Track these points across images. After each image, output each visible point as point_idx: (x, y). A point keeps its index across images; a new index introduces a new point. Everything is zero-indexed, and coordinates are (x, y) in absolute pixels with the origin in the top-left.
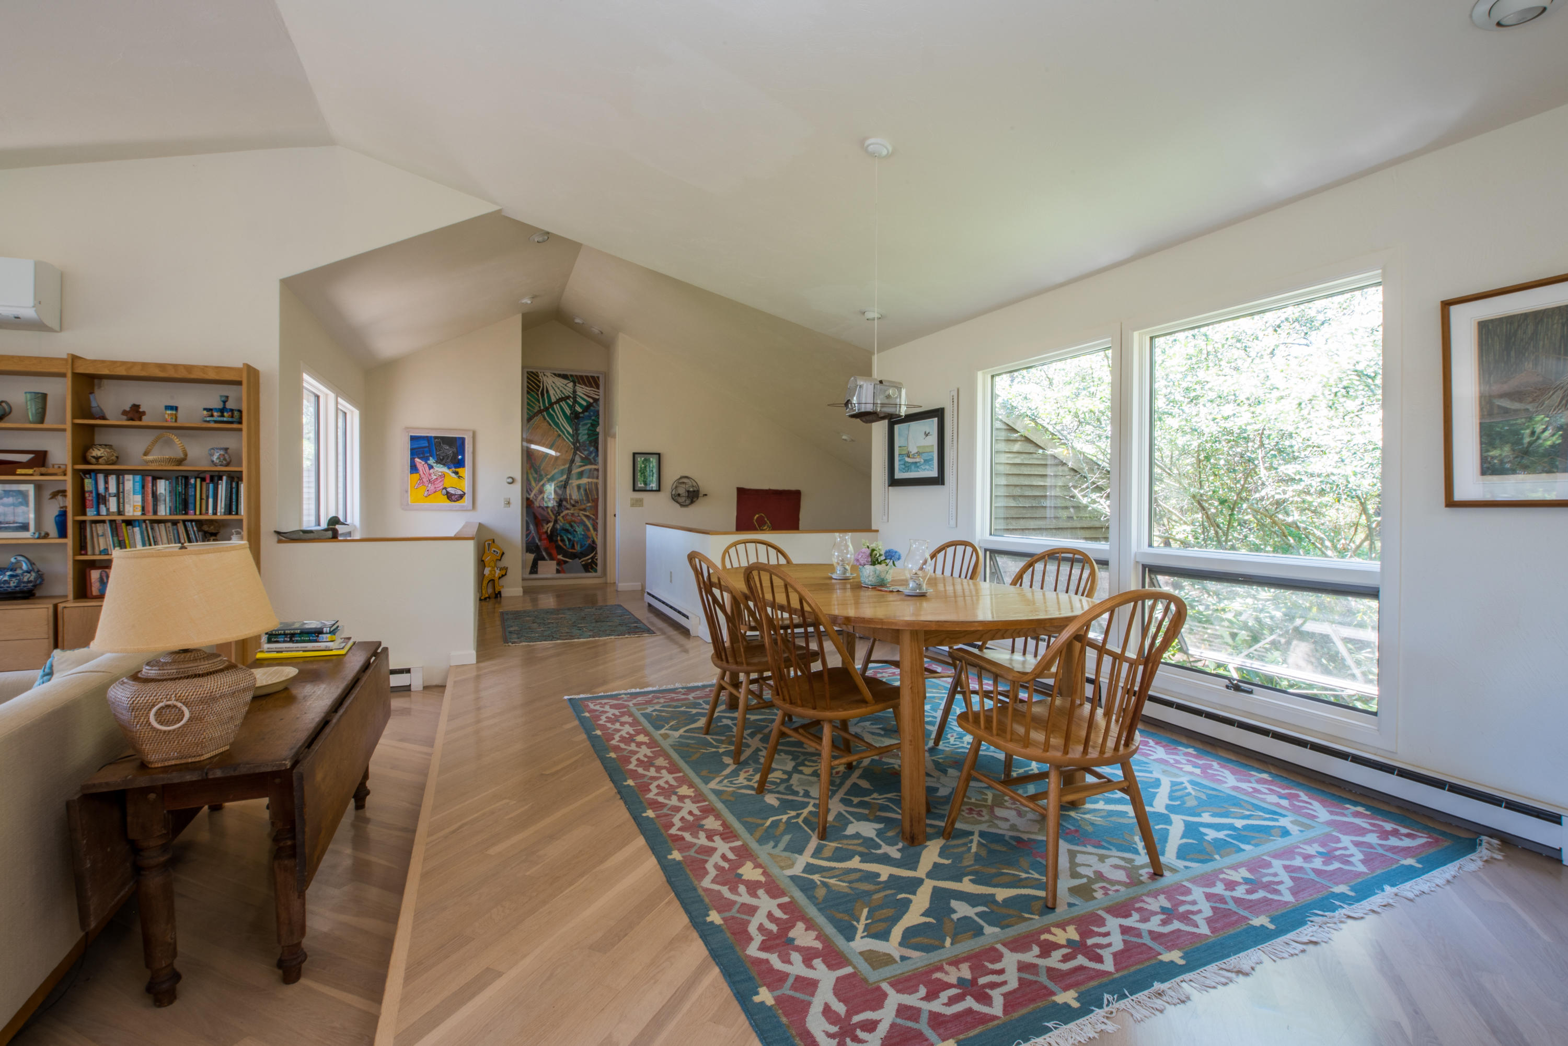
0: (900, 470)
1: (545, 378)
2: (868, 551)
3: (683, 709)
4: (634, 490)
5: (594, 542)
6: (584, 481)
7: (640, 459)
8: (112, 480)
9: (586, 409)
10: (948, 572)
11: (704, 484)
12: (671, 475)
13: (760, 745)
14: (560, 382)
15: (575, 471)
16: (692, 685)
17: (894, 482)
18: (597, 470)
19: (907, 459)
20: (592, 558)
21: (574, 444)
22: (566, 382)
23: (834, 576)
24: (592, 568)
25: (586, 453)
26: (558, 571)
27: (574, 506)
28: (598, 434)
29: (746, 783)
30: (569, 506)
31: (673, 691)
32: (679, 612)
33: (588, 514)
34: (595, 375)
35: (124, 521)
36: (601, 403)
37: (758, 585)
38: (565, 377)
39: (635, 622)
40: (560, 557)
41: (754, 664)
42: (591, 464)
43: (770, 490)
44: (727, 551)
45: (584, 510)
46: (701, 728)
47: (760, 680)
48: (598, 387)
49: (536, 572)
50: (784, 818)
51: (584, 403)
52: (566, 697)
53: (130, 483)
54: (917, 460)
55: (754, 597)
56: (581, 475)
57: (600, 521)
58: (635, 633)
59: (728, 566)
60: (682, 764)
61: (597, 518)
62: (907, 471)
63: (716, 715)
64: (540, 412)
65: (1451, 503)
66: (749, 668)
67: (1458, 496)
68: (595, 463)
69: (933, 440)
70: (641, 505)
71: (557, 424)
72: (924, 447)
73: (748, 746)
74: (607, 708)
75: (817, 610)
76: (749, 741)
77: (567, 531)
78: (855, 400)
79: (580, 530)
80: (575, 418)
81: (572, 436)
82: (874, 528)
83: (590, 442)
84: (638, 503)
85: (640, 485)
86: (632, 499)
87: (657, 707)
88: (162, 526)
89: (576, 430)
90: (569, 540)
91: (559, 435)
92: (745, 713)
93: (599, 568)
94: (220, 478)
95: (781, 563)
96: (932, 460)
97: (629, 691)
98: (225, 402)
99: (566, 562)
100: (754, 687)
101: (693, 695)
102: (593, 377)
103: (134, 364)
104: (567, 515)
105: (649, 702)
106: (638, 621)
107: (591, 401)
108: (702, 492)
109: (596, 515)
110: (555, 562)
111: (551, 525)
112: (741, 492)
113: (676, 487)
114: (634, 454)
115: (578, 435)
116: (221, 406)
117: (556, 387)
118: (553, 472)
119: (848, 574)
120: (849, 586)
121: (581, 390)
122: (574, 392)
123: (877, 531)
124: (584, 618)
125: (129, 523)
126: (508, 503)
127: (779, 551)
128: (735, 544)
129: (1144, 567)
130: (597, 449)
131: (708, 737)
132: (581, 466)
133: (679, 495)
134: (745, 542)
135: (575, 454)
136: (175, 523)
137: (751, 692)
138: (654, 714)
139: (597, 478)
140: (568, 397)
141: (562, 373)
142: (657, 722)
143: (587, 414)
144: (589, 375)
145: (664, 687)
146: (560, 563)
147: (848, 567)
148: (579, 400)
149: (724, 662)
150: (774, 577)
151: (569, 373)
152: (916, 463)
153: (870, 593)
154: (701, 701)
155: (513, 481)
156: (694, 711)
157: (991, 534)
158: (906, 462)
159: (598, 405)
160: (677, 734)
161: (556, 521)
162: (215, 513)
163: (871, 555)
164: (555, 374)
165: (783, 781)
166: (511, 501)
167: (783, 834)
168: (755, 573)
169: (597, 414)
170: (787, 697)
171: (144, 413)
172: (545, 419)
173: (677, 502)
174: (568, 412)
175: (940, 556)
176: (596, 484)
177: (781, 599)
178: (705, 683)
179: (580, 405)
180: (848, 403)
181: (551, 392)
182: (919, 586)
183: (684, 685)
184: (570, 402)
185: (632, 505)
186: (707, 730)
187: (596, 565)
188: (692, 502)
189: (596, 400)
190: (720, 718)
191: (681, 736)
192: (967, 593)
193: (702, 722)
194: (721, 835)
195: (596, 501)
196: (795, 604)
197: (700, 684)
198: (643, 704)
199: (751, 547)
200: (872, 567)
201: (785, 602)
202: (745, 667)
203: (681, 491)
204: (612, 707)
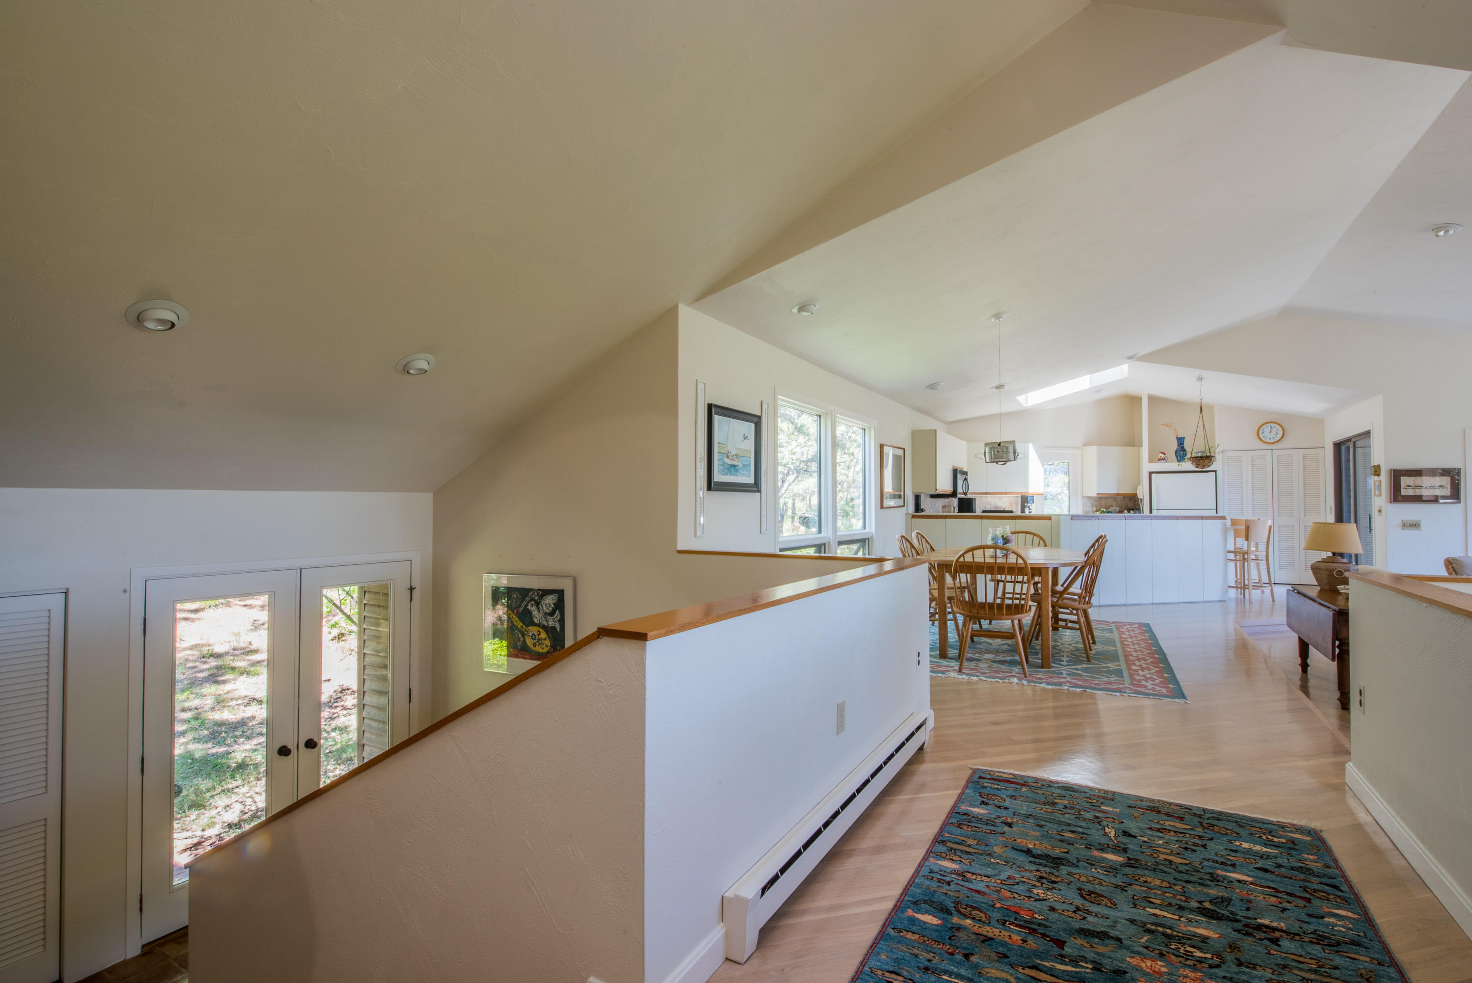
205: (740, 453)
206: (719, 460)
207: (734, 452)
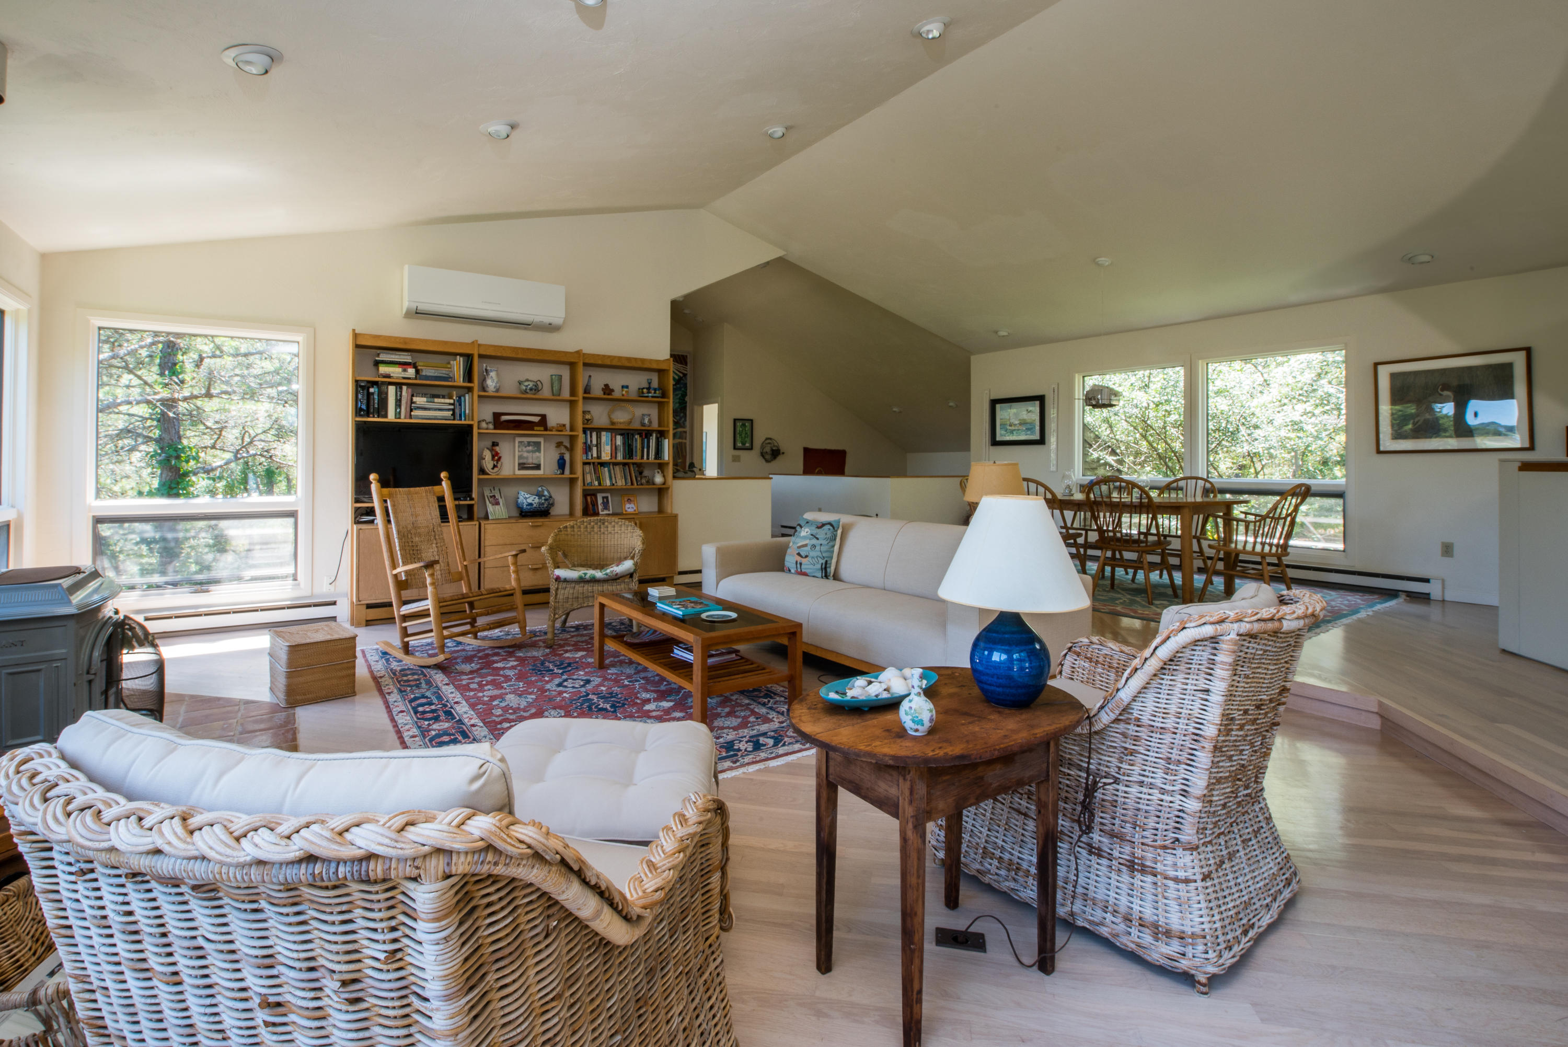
0: (1002, 435)
4: (734, 449)
6: (677, 441)
7: (739, 424)
8: (594, 435)
9: (679, 381)
11: (782, 442)
12: (759, 437)
18: (685, 432)
19: (1010, 428)
25: (678, 418)
28: (686, 402)
34: (685, 354)
35: (599, 463)
36: (691, 378)
42: (681, 427)
43: (826, 449)
48: (686, 364)
51: (676, 377)
53: (605, 437)
54: (1019, 428)
56: (675, 436)
62: (1008, 436)
65: (1379, 452)
67: (1382, 449)
68: (684, 427)
69: (1036, 417)
70: (739, 461)
72: (1026, 420)
83: (681, 409)
84: (736, 459)
85: (739, 445)
86: (731, 456)
88: (617, 468)
94: (651, 435)
96: (1034, 429)
98: (650, 383)
103: (614, 357)
107: (682, 376)
108: (781, 450)
112: (806, 450)
113: (763, 446)
114: (735, 420)
116: (647, 386)
125: (603, 464)
130: (685, 415)
132: (674, 429)
133: (765, 453)
136: (624, 464)
143: (678, 386)
152: (1018, 430)
157: (1082, 475)
158: (1008, 430)
159: (686, 379)
162: (648, 458)
169: (685, 386)
171: (613, 390)
173: (764, 458)
176: (685, 444)
185: (731, 461)
188: (776, 458)
189: (685, 375)
203: (768, 449)
205: (1023, 422)
206: (1001, 428)
207: (1017, 422)
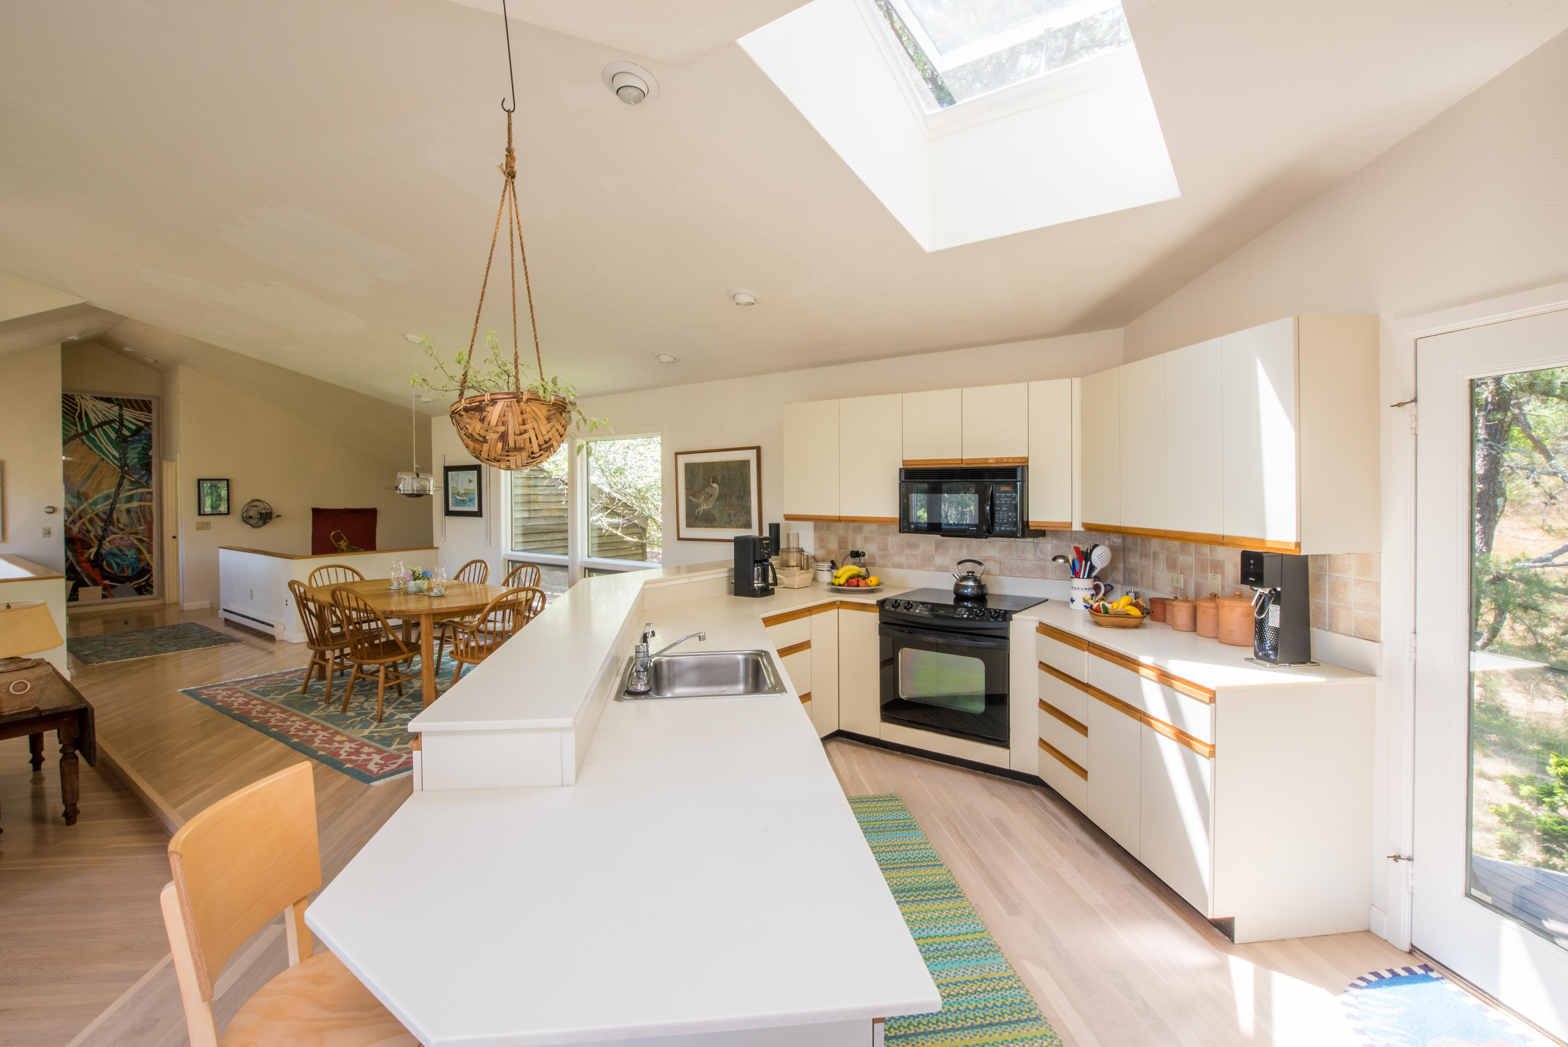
0: (453, 505)
1: (83, 402)
2: (411, 573)
3: (282, 684)
4: (200, 514)
5: (148, 564)
6: (135, 504)
7: (206, 485)
9: (138, 431)
10: (471, 580)
11: (276, 503)
12: (241, 499)
13: (342, 694)
14: (102, 405)
15: (123, 495)
16: (285, 671)
17: (448, 513)
18: (151, 493)
19: (458, 497)
20: (147, 581)
21: (121, 467)
22: (110, 405)
23: (392, 588)
24: (147, 591)
25: (137, 476)
26: (104, 596)
27: (122, 530)
28: (151, 457)
29: (334, 710)
30: (116, 530)
31: (272, 676)
32: (263, 623)
33: (140, 537)
34: (147, 399)
36: (154, 427)
37: (340, 598)
38: (109, 400)
39: (217, 635)
40: (107, 582)
41: (337, 645)
42: (143, 487)
43: (346, 509)
44: (312, 574)
45: (136, 533)
46: (299, 692)
47: (342, 656)
48: (150, 411)
49: (77, 599)
50: (359, 719)
51: (134, 427)
52: (180, 690)
54: (464, 498)
55: (337, 605)
56: (130, 499)
57: (155, 544)
58: (222, 643)
59: (314, 585)
60: (288, 708)
61: (151, 540)
62: (457, 506)
63: (309, 684)
64: (78, 435)
66: (334, 647)
67: (680, 536)
68: (148, 485)
69: (474, 486)
70: (208, 528)
71: (100, 449)
72: (469, 490)
73: (335, 695)
74: (220, 691)
75: (374, 609)
76: (335, 693)
77: (115, 555)
78: (401, 486)
79: (131, 554)
80: (122, 442)
81: (120, 460)
82: (435, 545)
83: (142, 466)
84: (201, 527)
85: (207, 509)
86: (197, 523)
87: (262, 686)
89: (124, 453)
90: (118, 564)
91: (103, 459)
92: (332, 680)
93: (155, 590)
95: (355, 580)
96: (474, 499)
97: (233, 680)
99: (113, 587)
100: (338, 661)
101: (289, 676)
102: (143, 401)
104: (114, 539)
105: (254, 684)
106: (219, 634)
107: (142, 425)
108: (275, 513)
109: (150, 536)
110: (100, 588)
111: (93, 550)
112: (316, 512)
113: (247, 510)
114: (199, 480)
115: (126, 459)
117: (96, 411)
118: (96, 497)
119: (401, 586)
120: (402, 593)
121: (128, 414)
122: (121, 416)
123: (438, 548)
124: (160, 637)
126: (48, 533)
127: (354, 571)
128: (319, 569)
129: (585, 569)
130: (150, 472)
131: (305, 695)
132: (130, 490)
133: (251, 517)
134: (327, 567)
135: (123, 478)
137: (336, 663)
138: (260, 689)
139: (151, 501)
140: (113, 421)
141: (105, 396)
142: (265, 693)
143: (136, 437)
144: (139, 398)
145: (263, 675)
146: (105, 588)
147: (401, 582)
148: (126, 423)
149: (317, 646)
150: (349, 594)
151: (113, 397)
152: (464, 500)
153: (413, 597)
154: (296, 679)
155: (53, 510)
156: (292, 684)
157: (512, 550)
158: (457, 499)
159: (150, 429)
160: (282, 697)
161: (100, 546)
163: (413, 575)
164: (96, 398)
165: (357, 706)
166: (52, 530)
167: (357, 724)
168: (338, 593)
169: (149, 438)
170: (359, 656)
172: (84, 443)
173: (248, 524)
174: (113, 435)
175: (467, 569)
176: (150, 508)
177: (354, 604)
178: (297, 669)
179: (128, 429)
180: (397, 488)
181: (92, 416)
182: (440, 591)
183: (280, 672)
184: (116, 426)
185: (198, 529)
186: (304, 692)
187: (151, 587)
188: (265, 523)
189: (148, 424)
190: (312, 686)
191: (284, 698)
192: (478, 591)
193: (299, 689)
194: (321, 730)
195: (150, 524)
196: (362, 606)
197: (293, 670)
198: (248, 686)
199: (332, 570)
200: (414, 582)
201: (356, 606)
202: (331, 647)
203: (253, 513)
204: (222, 690)
205: (467, 492)
206: (452, 498)
207: (462, 492)
